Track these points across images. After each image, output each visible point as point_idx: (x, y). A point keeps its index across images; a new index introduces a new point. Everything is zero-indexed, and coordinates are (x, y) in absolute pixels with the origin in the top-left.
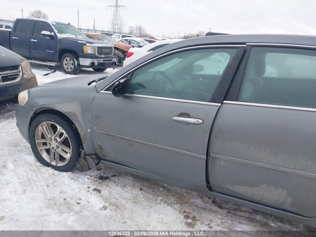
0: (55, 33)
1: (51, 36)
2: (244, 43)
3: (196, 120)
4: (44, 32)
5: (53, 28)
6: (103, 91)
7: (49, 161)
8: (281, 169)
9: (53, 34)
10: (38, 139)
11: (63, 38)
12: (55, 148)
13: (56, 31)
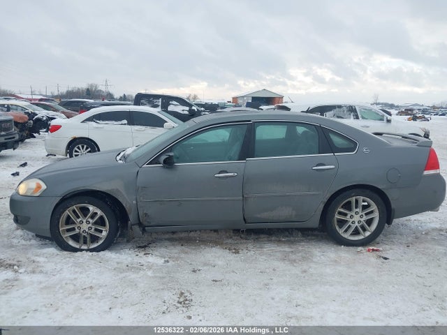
2: (249, 121)
3: (232, 174)
6: (145, 166)
7: (78, 247)
8: (288, 194)
10: (62, 226)
12: (87, 230)
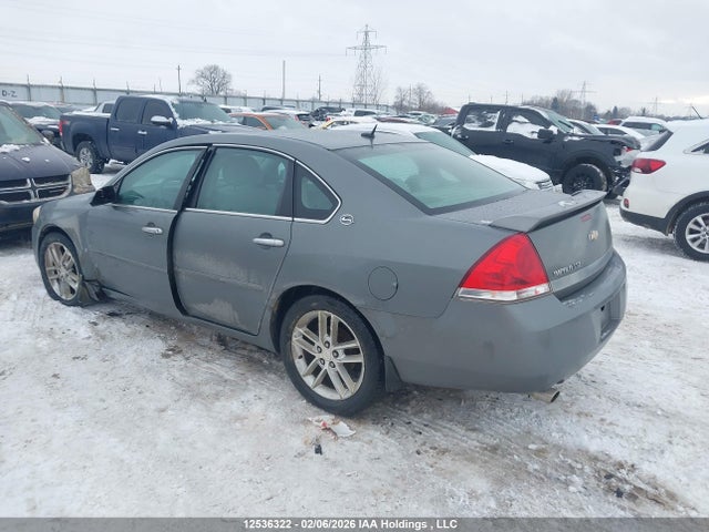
0: (174, 120)
1: (167, 124)
4: (156, 119)
5: (173, 110)
7: (60, 294)
9: (171, 120)
10: (49, 266)
11: (187, 127)
12: (64, 277)
13: (176, 115)
